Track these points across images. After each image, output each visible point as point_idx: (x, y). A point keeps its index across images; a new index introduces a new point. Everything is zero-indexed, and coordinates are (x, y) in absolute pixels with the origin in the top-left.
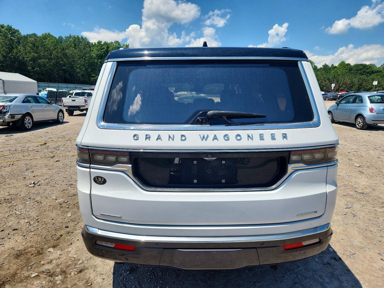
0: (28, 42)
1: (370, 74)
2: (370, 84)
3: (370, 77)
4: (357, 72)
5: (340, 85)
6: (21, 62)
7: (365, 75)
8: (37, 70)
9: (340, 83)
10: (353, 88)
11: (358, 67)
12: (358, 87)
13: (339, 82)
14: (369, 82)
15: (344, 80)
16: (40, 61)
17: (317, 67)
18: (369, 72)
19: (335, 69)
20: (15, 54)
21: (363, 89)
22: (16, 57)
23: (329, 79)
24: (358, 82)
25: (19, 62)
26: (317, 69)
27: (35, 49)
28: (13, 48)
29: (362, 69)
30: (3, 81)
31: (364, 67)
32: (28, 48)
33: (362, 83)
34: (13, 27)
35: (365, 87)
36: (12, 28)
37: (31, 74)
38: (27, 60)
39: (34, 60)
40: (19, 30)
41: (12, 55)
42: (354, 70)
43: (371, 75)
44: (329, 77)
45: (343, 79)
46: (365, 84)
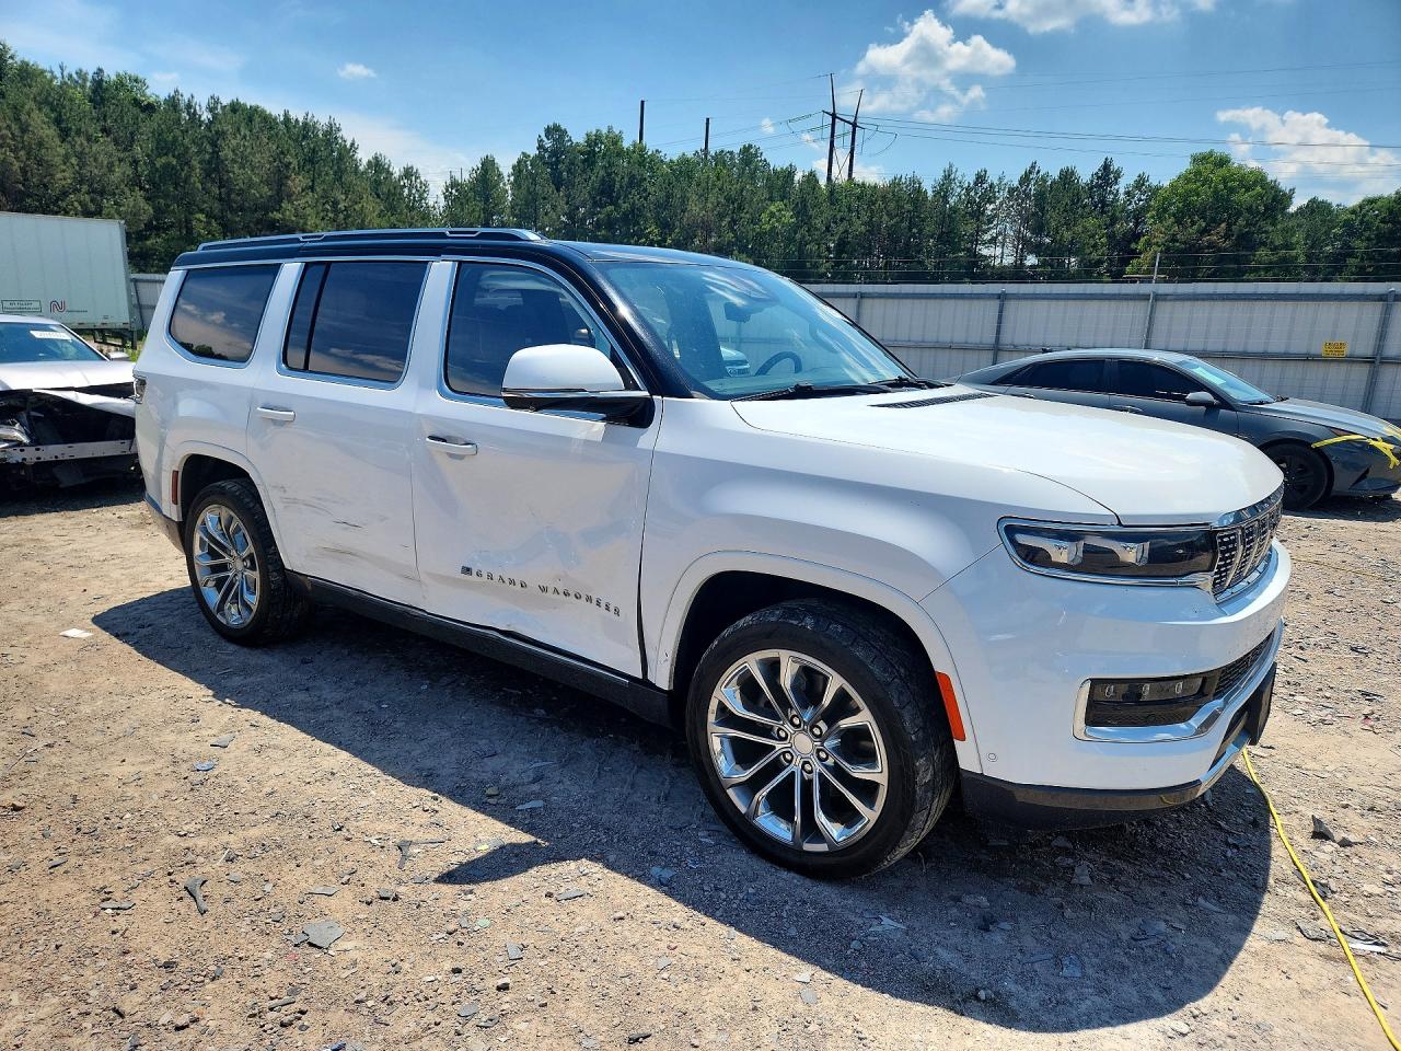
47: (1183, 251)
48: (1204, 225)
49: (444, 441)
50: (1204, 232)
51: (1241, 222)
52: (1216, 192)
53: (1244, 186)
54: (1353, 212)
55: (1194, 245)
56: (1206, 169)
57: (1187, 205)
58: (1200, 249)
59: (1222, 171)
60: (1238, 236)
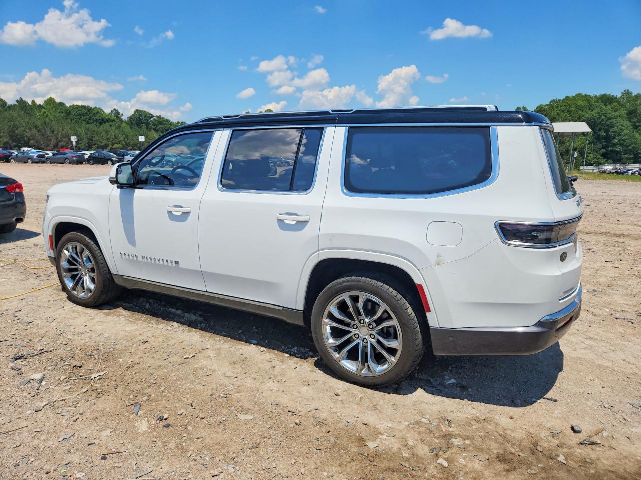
1: (101, 124)
2: (104, 139)
3: (102, 127)
4: (79, 119)
5: (57, 139)
7: (93, 125)
9: (57, 134)
10: (80, 144)
11: (79, 111)
12: (88, 143)
13: (55, 133)
14: (101, 135)
15: (63, 130)
17: (6, 104)
18: (97, 120)
19: (42, 111)
21: (96, 146)
23: (36, 127)
24: (86, 134)
26: (8, 108)
29: (86, 114)
31: (88, 111)
33: (92, 137)
35: (98, 143)
42: (73, 114)
43: (102, 126)
44: (36, 123)
45: (60, 129)
46: (97, 138)
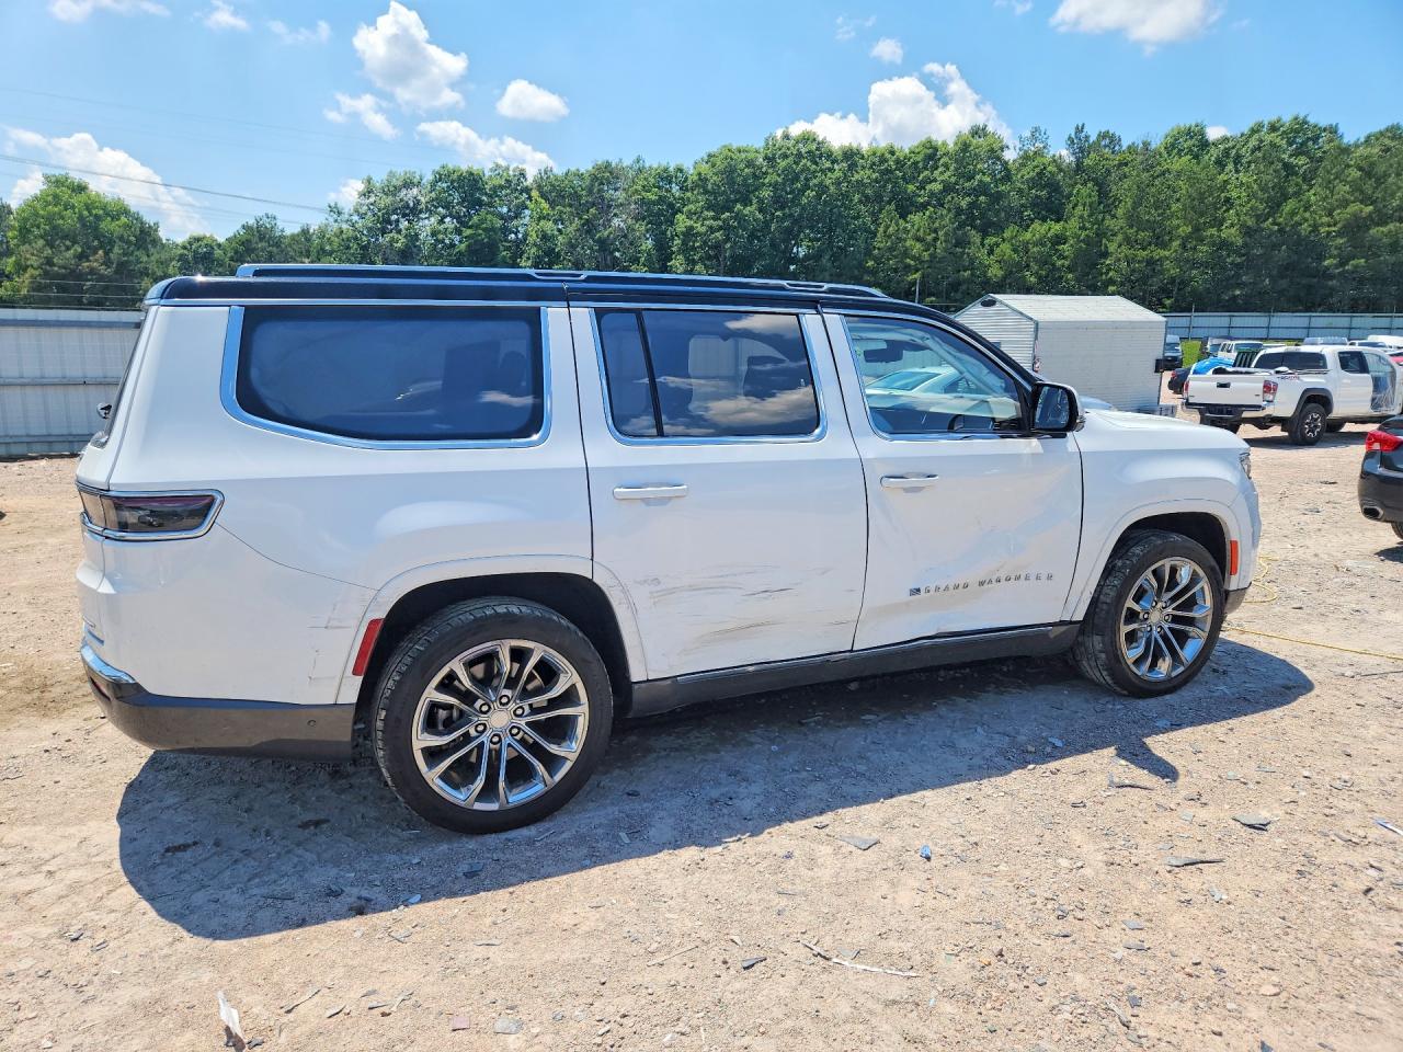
0: (1348, 166)
6: (1304, 243)
8: (1356, 267)
16: (1375, 231)
20: (1285, 219)
22: (1288, 229)
25: (1298, 242)
27: (1368, 186)
28: (1285, 197)
30: (1037, 324)
32: (1343, 189)
34: (1312, 120)
36: (1306, 123)
37: (1330, 283)
38: (1329, 233)
39: (1355, 228)
40: (1336, 126)
41: (1274, 223)
47: (64, 277)
48: (80, 250)
49: (902, 477)
50: (82, 257)
51: (116, 250)
52: (81, 218)
53: (108, 215)
54: (184, 248)
55: (73, 271)
56: (65, 195)
57: (55, 228)
58: (81, 276)
59: (82, 197)
60: (118, 265)
